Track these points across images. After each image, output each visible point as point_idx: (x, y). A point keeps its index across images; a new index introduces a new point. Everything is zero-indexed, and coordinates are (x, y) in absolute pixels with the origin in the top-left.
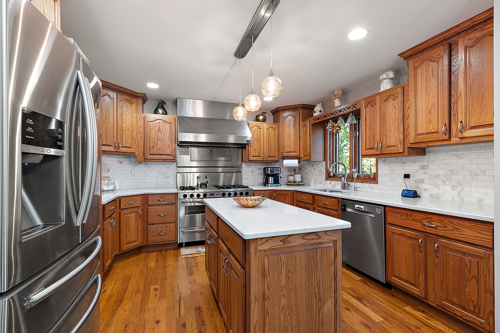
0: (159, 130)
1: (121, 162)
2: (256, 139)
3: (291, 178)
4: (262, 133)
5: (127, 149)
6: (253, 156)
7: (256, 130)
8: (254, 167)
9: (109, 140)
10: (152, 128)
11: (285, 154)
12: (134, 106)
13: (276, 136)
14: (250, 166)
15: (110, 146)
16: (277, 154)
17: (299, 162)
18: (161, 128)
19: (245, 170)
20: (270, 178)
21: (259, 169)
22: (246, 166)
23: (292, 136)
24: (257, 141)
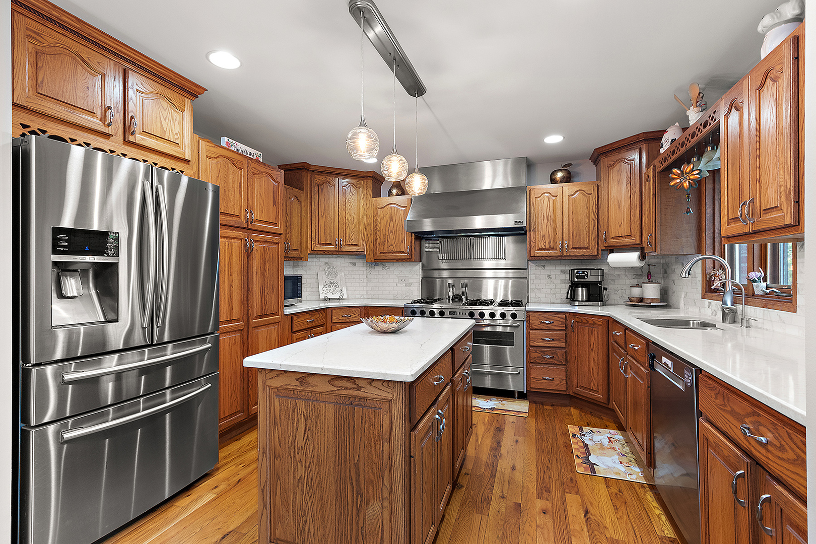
0: (391, 219)
1: (354, 264)
2: (545, 217)
3: (636, 292)
4: (559, 205)
5: (352, 247)
6: (540, 249)
7: (546, 199)
8: (552, 268)
9: (328, 238)
10: (382, 216)
11: (611, 242)
12: (361, 191)
13: (593, 206)
14: (544, 266)
15: (330, 244)
16: (593, 242)
17: (643, 257)
18: (393, 215)
19: (534, 274)
20: (580, 290)
21: (563, 272)
22: (537, 268)
23: (625, 204)
24: (548, 219)
